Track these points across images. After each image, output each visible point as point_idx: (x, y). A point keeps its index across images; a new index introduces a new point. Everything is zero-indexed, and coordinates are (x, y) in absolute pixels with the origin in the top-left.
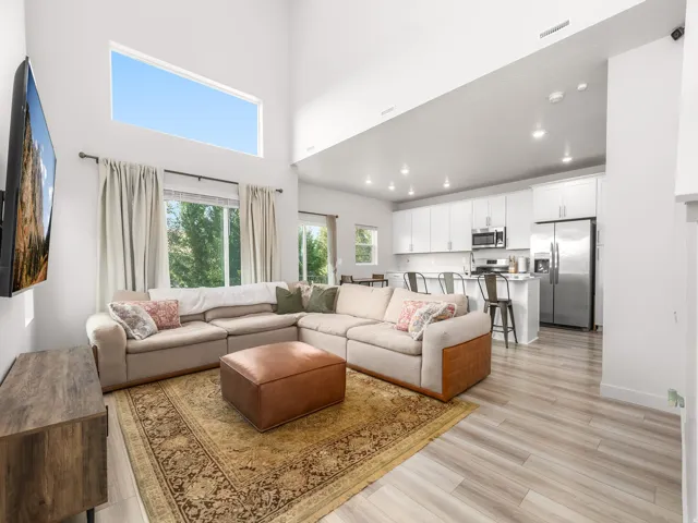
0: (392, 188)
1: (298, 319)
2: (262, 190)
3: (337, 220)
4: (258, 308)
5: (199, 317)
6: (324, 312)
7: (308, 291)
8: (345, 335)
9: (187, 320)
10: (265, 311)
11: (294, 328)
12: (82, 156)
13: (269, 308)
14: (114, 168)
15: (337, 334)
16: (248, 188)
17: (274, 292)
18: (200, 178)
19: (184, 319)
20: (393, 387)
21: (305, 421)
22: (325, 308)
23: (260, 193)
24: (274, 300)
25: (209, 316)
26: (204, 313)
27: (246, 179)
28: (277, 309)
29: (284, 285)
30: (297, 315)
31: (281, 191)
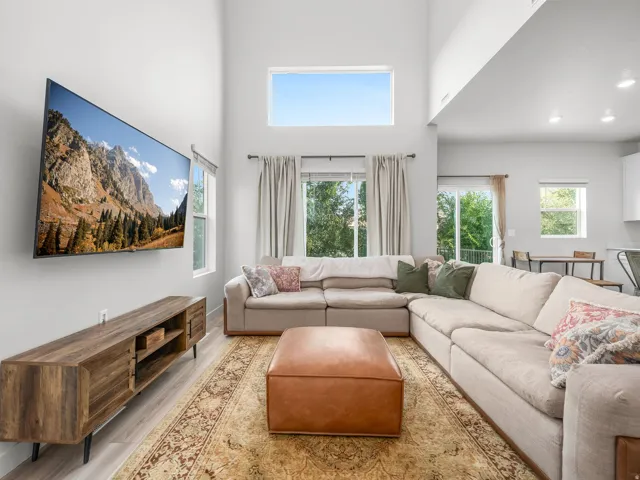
0: (608, 119)
1: (409, 301)
2: (390, 159)
3: (507, 181)
4: (375, 282)
5: (318, 284)
6: (449, 297)
7: (437, 269)
8: (449, 335)
9: (305, 286)
10: (384, 286)
11: (404, 311)
12: (250, 157)
13: (388, 283)
14: (266, 163)
15: (442, 332)
16: (374, 159)
17: (395, 266)
18: (330, 157)
19: (304, 285)
20: (507, 453)
21: (324, 443)
22: (453, 293)
23: (387, 161)
24: (394, 275)
25: (325, 284)
26: (322, 281)
27: (373, 151)
28: (396, 286)
29: (408, 259)
30: (409, 296)
31: (413, 156)
